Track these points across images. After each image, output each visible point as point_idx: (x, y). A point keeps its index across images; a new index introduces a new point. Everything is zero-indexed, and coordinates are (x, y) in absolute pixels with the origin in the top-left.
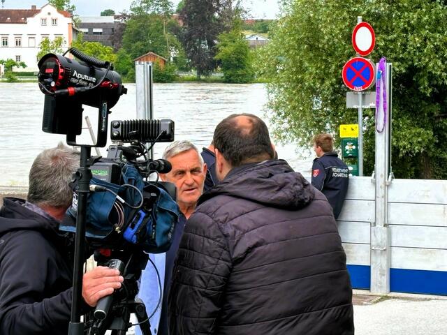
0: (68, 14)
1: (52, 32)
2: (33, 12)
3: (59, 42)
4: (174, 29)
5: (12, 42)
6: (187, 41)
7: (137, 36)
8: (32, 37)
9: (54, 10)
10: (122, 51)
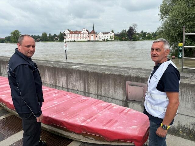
0: (114, 33)
1: (111, 35)
2: (109, 33)
3: (112, 36)
4: (127, 34)
5: (107, 37)
6: (128, 36)
7: (122, 35)
8: (109, 36)
9: (112, 32)
10: (120, 37)
